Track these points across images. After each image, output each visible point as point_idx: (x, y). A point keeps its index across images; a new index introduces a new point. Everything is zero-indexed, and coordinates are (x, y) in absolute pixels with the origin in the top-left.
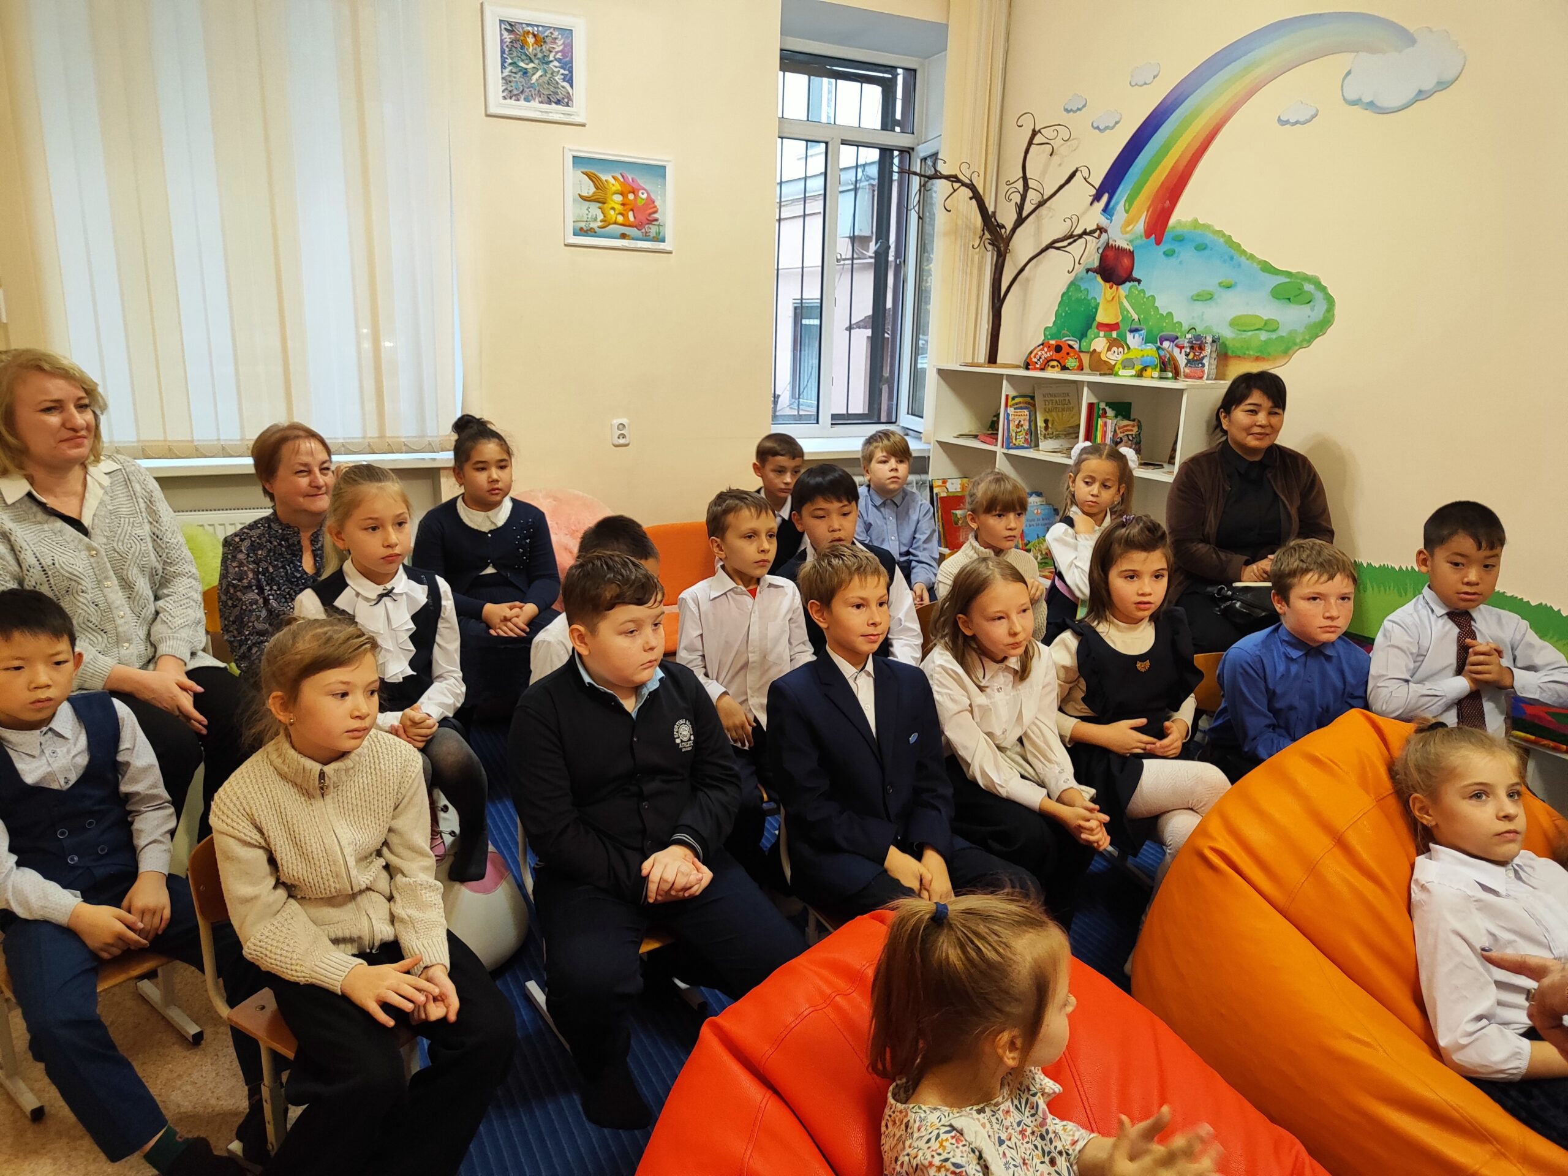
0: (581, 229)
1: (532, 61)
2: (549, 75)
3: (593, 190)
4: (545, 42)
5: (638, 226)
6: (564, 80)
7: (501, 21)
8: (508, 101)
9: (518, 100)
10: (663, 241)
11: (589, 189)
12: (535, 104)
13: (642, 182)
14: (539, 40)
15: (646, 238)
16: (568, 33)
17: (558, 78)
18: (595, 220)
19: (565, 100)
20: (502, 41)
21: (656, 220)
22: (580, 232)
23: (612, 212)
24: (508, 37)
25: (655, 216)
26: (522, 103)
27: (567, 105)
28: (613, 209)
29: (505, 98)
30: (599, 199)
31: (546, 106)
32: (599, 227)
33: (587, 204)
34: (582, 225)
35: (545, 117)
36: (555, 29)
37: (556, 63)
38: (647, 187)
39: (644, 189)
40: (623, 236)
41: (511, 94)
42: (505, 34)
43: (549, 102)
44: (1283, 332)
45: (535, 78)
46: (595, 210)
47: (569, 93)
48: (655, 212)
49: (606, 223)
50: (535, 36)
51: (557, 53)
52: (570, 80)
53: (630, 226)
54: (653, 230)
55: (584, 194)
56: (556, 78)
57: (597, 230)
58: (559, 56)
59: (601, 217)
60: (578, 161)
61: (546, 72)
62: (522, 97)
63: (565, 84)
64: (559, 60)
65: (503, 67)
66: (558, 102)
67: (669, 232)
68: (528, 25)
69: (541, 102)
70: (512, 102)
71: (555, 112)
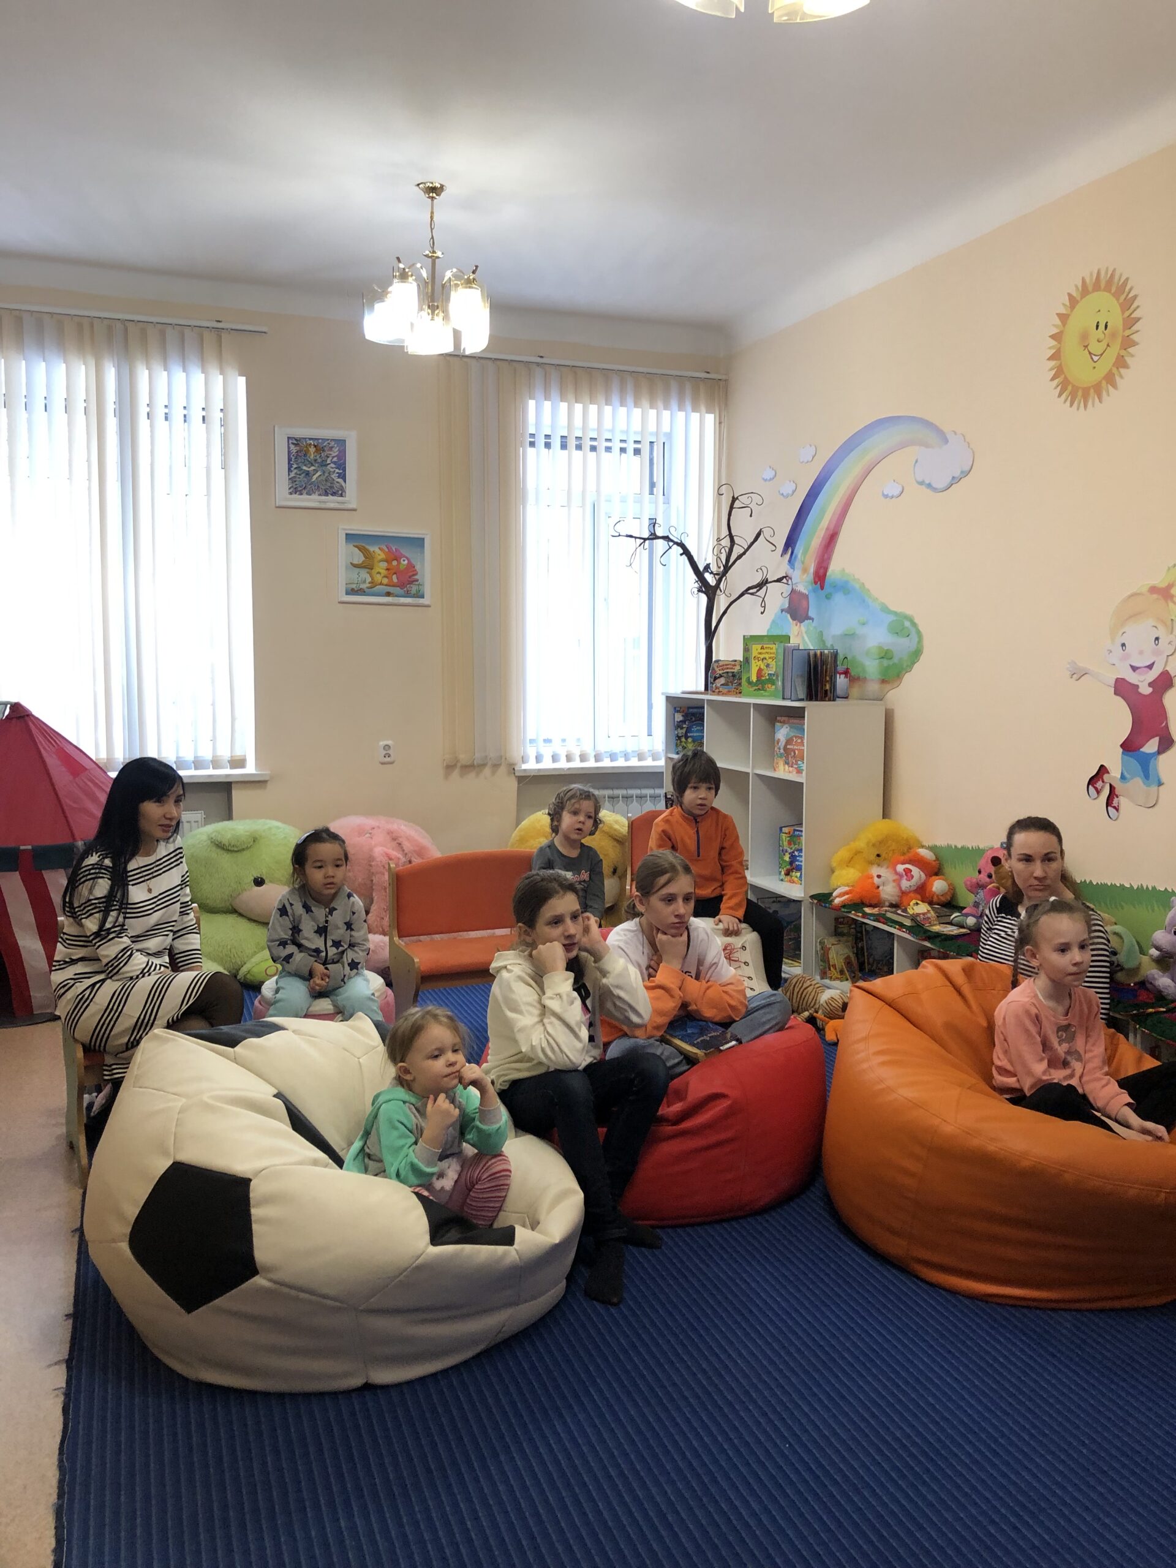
0: (353, 590)
1: (312, 465)
2: (326, 475)
3: (363, 558)
4: (324, 451)
5: (402, 585)
6: (339, 477)
7: (289, 438)
8: (294, 496)
9: (301, 494)
10: (423, 597)
11: (359, 558)
12: (315, 497)
13: (405, 551)
14: (319, 449)
15: (408, 595)
16: (342, 443)
17: (335, 476)
18: (365, 582)
19: (340, 492)
20: (289, 452)
21: (417, 581)
22: (351, 592)
23: (378, 576)
24: (294, 449)
25: (416, 577)
26: (305, 496)
27: (341, 495)
28: (379, 573)
29: (291, 493)
30: (367, 565)
31: (324, 498)
32: (368, 588)
33: (357, 570)
34: (354, 586)
35: (323, 506)
36: (332, 440)
37: (333, 466)
38: (407, 555)
39: (405, 557)
40: (388, 594)
41: (295, 490)
42: (292, 447)
43: (326, 494)
44: (895, 660)
45: (315, 477)
46: (364, 574)
47: (342, 486)
48: (416, 574)
49: (373, 584)
50: (315, 446)
51: (333, 457)
52: (343, 476)
53: (394, 586)
54: (414, 589)
55: (355, 562)
56: (333, 476)
57: (366, 590)
58: (335, 459)
59: (369, 580)
60: (350, 537)
61: (324, 472)
62: (305, 492)
63: (340, 480)
64: (335, 463)
65: (290, 470)
66: (334, 494)
67: (427, 590)
68: (310, 439)
69: (320, 495)
70: (296, 496)
71: (332, 501)
